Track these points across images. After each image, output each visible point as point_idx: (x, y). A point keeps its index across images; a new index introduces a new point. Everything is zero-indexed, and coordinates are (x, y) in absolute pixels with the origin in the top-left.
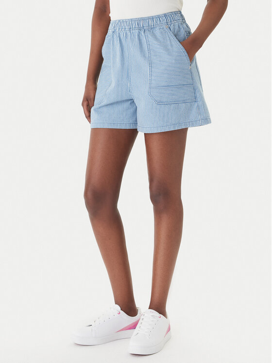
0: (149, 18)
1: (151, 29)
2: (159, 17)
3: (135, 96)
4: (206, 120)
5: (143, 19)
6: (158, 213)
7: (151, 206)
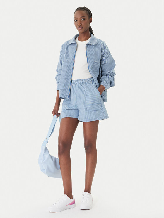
0: (84, 80)
1: (85, 84)
2: (88, 79)
3: (79, 107)
4: (107, 117)
5: (82, 80)
6: (87, 153)
7: (84, 150)
